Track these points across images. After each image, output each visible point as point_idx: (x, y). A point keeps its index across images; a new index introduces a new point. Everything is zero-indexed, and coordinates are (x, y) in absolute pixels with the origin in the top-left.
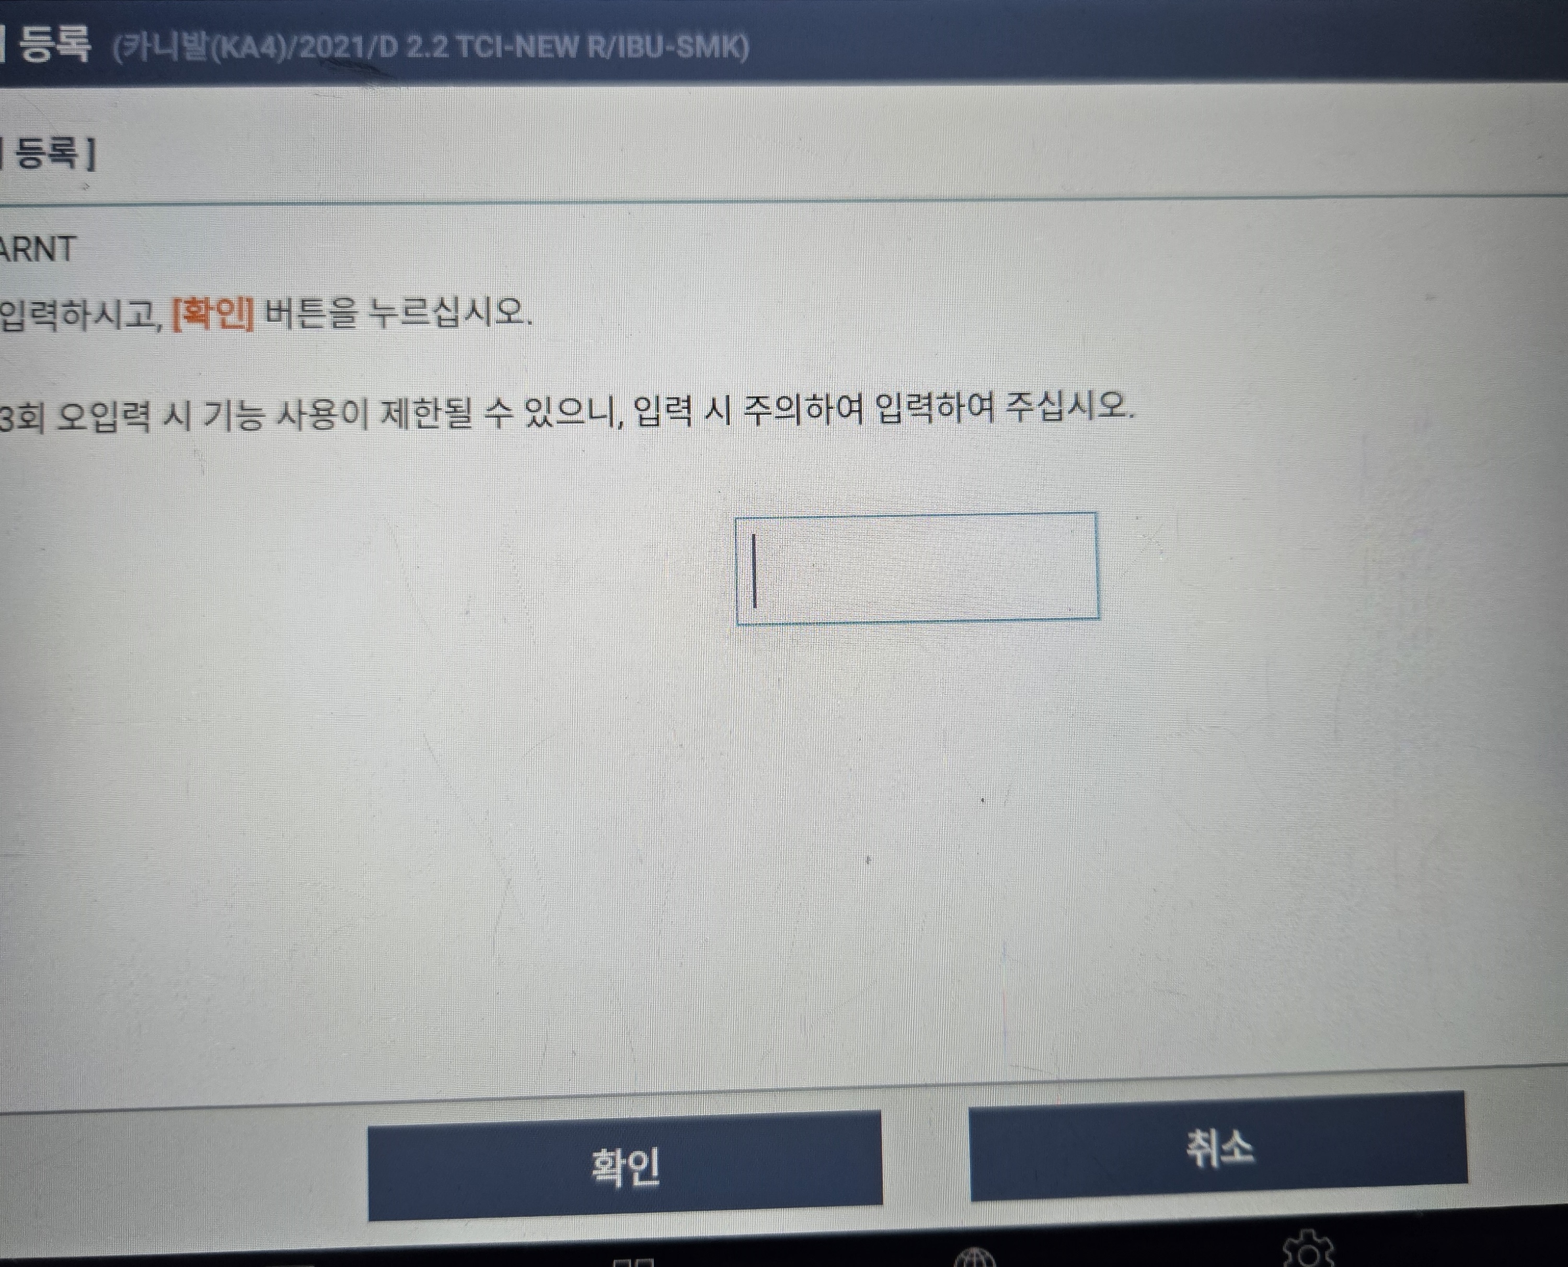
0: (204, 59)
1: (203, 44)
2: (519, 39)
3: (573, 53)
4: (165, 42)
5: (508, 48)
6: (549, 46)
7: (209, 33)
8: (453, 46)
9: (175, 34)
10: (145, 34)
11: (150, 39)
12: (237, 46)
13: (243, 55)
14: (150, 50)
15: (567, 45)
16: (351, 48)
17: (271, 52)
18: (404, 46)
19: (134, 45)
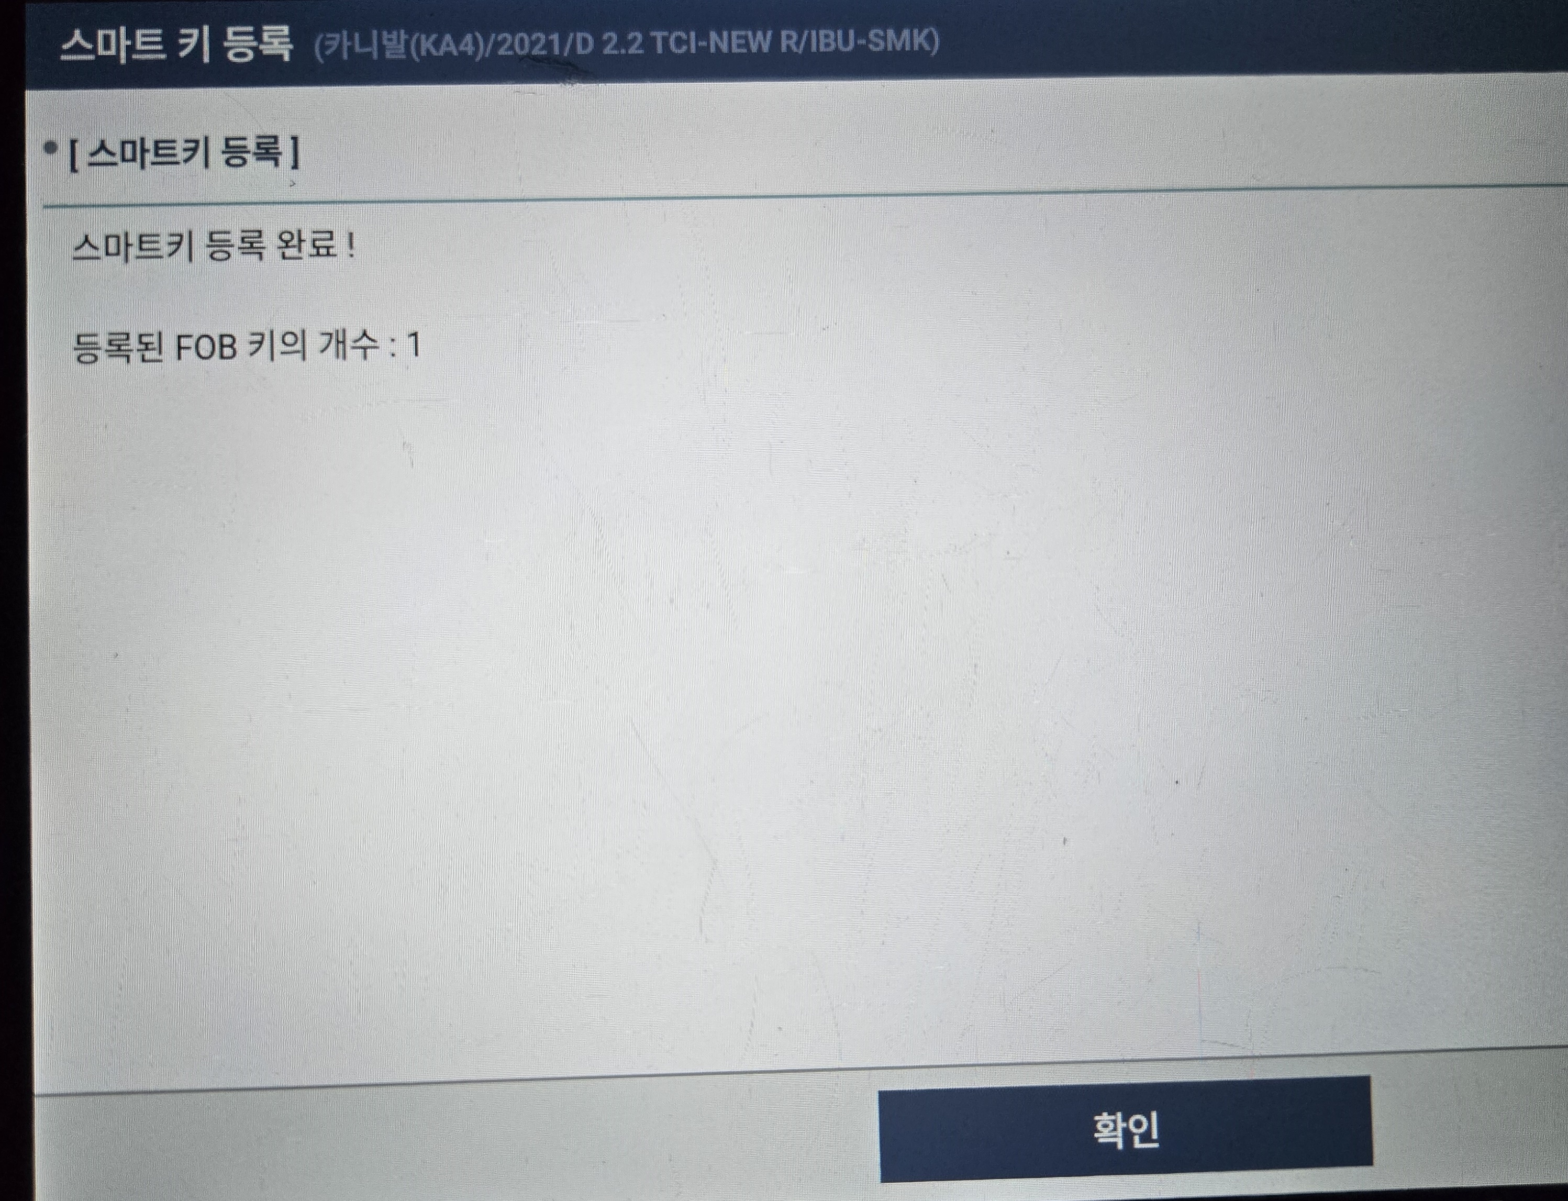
0: (404, 57)
1: (402, 42)
2: (713, 35)
3: (766, 49)
4: (366, 42)
5: (703, 44)
6: (743, 41)
7: (410, 33)
8: (649, 43)
9: (375, 33)
10: (345, 33)
11: (351, 38)
12: (437, 44)
13: (441, 53)
14: (351, 49)
15: (760, 41)
16: (549, 45)
17: (470, 50)
18: (600, 44)
19: (335, 44)
